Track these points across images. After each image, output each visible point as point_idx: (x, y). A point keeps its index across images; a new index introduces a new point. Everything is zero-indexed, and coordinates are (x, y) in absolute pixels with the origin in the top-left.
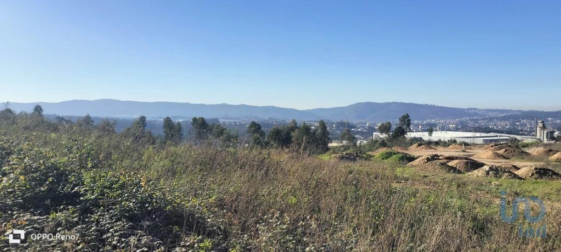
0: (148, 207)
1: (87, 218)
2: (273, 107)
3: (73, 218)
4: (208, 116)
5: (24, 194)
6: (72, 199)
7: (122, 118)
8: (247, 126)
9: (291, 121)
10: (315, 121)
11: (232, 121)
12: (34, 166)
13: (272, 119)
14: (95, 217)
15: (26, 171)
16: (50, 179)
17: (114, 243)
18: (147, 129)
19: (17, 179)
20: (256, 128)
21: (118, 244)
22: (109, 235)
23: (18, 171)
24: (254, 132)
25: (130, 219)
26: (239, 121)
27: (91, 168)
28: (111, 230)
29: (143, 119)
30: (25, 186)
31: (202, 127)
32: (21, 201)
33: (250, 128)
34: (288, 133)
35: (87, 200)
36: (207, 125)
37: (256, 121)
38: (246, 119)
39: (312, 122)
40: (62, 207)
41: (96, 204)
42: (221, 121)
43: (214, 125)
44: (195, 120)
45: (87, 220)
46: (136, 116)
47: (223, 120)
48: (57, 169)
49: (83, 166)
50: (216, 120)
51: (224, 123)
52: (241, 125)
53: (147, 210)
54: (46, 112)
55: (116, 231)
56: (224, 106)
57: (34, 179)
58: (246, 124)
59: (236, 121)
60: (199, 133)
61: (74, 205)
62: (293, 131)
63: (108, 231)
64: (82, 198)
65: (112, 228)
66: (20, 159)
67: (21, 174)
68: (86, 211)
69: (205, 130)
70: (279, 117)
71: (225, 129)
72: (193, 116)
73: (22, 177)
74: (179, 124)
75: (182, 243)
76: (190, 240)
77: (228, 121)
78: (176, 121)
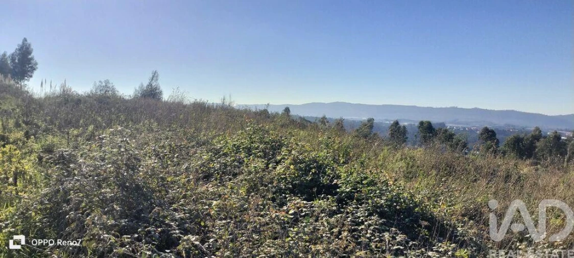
0: (397, 205)
1: (343, 208)
2: (513, 111)
3: (332, 207)
4: (435, 120)
5: (293, 181)
6: (331, 189)
7: (352, 120)
8: (478, 132)
9: (533, 129)
10: (566, 130)
11: (460, 126)
12: (300, 157)
13: (509, 126)
14: (350, 208)
15: (295, 162)
16: (313, 171)
17: (368, 235)
18: (374, 131)
19: (288, 168)
20: (489, 135)
21: (372, 238)
22: (363, 227)
23: (289, 161)
24: (486, 139)
25: (381, 215)
26: (469, 126)
27: (343, 163)
28: (366, 223)
29: (371, 121)
30: (294, 174)
31: (428, 131)
32: (291, 186)
33: (482, 134)
34: (532, 143)
35: (342, 192)
36: (434, 129)
37: (490, 127)
38: (478, 125)
39: (562, 130)
40: (323, 196)
41: (350, 196)
42: (448, 126)
43: (441, 129)
44: (422, 123)
45: (342, 210)
46: (365, 118)
47: (451, 125)
48: (317, 162)
49: (336, 161)
50: (443, 124)
51: (452, 128)
52: (471, 131)
53: (396, 209)
54: (293, 113)
55: (370, 225)
56: (454, 110)
57: (301, 169)
58: (477, 130)
59: (465, 126)
60: (425, 137)
61: (333, 195)
62: (538, 140)
63: (362, 223)
64: (338, 190)
65: (366, 221)
66: (289, 150)
67: (290, 164)
68: (342, 202)
69: (431, 135)
70: (519, 124)
71: (454, 135)
72: (421, 119)
73: (292, 167)
74: (404, 127)
75: (435, 248)
76: (444, 246)
77: (456, 125)
78: (402, 124)
